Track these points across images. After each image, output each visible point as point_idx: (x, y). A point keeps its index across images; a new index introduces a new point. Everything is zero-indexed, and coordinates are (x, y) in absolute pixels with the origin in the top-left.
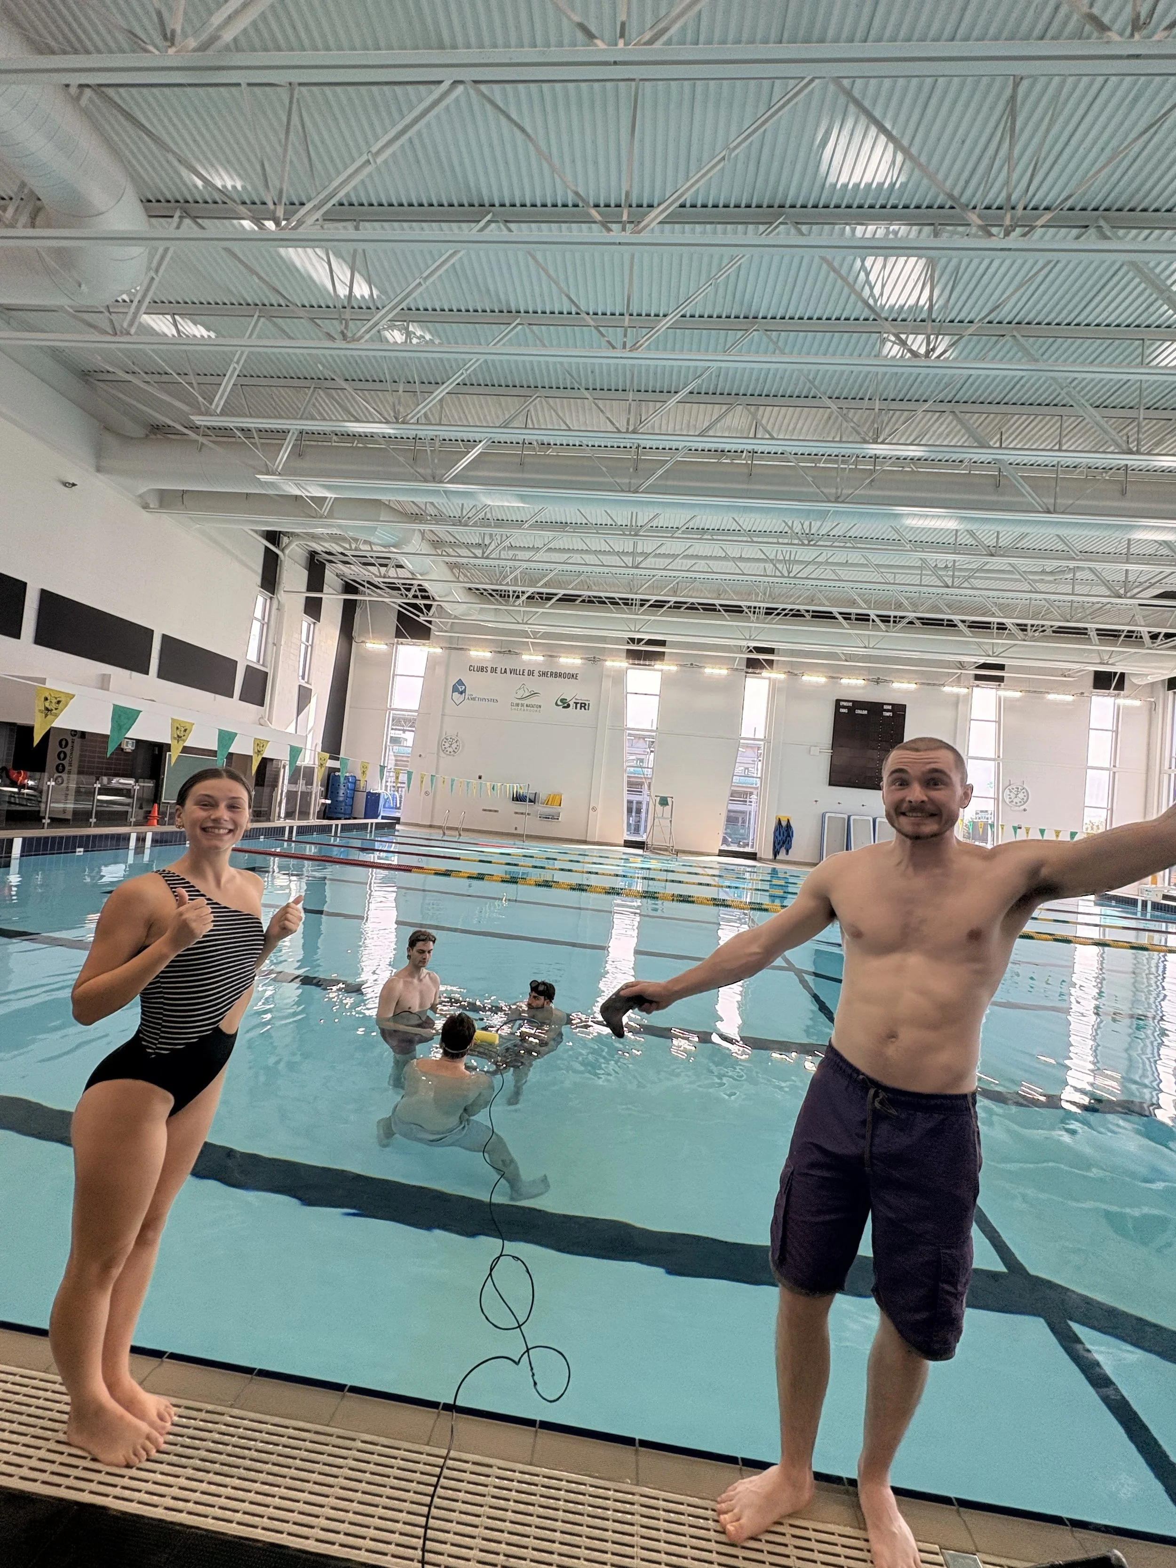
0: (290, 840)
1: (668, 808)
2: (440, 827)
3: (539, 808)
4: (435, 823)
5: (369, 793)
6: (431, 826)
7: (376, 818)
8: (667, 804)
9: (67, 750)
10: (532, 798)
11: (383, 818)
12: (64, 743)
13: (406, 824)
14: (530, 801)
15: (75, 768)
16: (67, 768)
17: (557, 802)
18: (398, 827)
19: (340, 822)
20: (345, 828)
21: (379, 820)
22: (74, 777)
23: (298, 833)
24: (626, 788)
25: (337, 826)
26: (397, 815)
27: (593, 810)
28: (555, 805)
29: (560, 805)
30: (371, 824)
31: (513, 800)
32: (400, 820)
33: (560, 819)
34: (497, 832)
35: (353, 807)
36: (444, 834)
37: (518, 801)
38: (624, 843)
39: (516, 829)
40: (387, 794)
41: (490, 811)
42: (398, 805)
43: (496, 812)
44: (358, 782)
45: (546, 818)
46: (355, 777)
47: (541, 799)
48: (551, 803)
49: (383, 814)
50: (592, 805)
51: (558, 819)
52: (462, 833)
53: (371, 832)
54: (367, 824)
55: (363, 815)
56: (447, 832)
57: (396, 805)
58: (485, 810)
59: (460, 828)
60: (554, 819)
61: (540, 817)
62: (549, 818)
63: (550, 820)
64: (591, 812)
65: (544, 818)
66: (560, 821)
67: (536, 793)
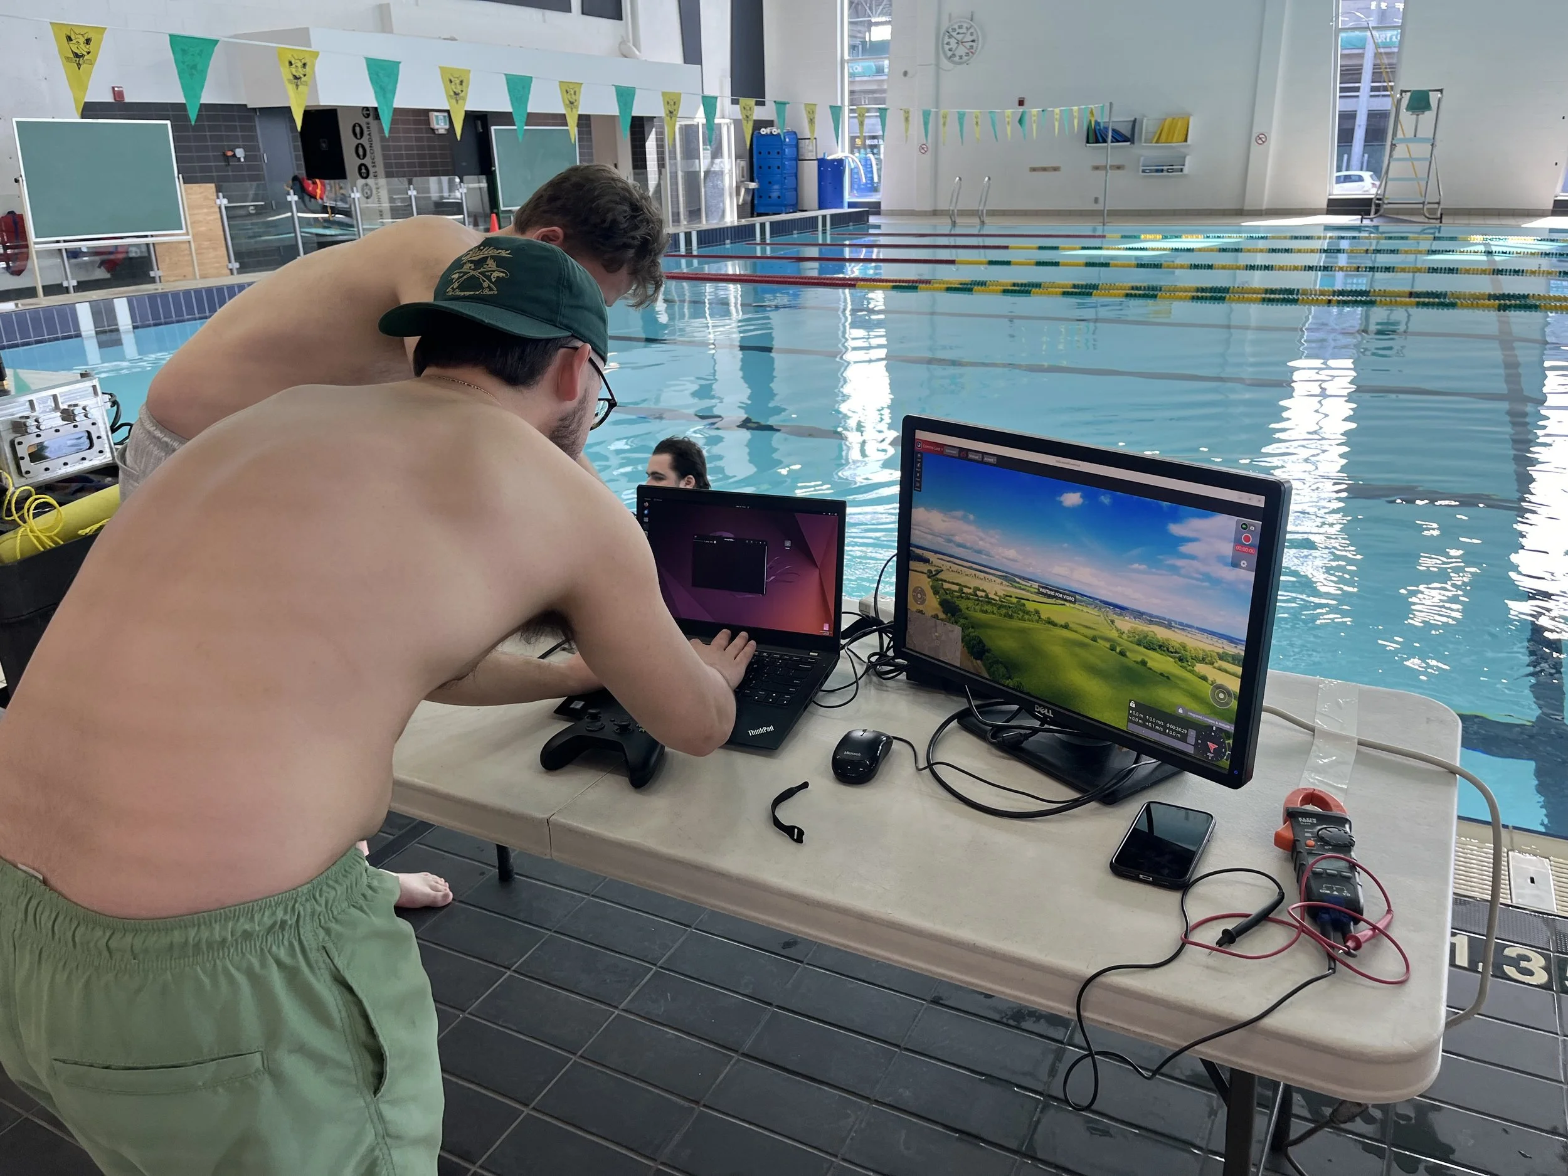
0: (689, 255)
1: (1428, 117)
2: (947, 213)
3: (1144, 152)
4: (941, 207)
5: (822, 162)
6: (935, 213)
7: (837, 206)
8: (1427, 107)
9: (364, 141)
10: (1125, 130)
11: (851, 205)
12: (358, 129)
13: (893, 213)
14: (1124, 138)
15: (380, 168)
16: (371, 170)
17: (1178, 135)
18: (872, 220)
19: (767, 220)
20: (779, 229)
21: (846, 210)
22: (382, 181)
23: (700, 242)
24: (1336, 85)
25: (763, 225)
26: (874, 197)
27: (1260, 142)
28: (1174, 140)
29: (1186, 140)
30: (824, 217)
31: (1088, 142)
32: (880, 207)
33: (1186, 170)
34: (1059, 211)
35: (796, 190)
36: (954, 224)
37: (1097, 142)
38: (1328, 206)
39: (1096, 200)
40: (853, 160)
41: (1044, 169)
42: (876, 180)
43: (1056, 169)
44: (802, 143)
45: (1157, 171)
46: (795, 133)
47: (1146, 133)
48: (1167, 138)
49: (847, 198)
50: (1256, 131)
51: (1182, 170)
52: (987, 220)
53: (824, 232)
54: (817, 217)
55: (816, 204)
56: (959, 220)
57: (872, 178)
58: (1034, 169)
59: (982, 211)
60: (1173, 171)
61: (1144, 171)
62: (1162, 171)
63: (1165, 173)
64: (1254, 147)
65: (1151, 171)
66: (1186, 175)
67: (1135, 121)
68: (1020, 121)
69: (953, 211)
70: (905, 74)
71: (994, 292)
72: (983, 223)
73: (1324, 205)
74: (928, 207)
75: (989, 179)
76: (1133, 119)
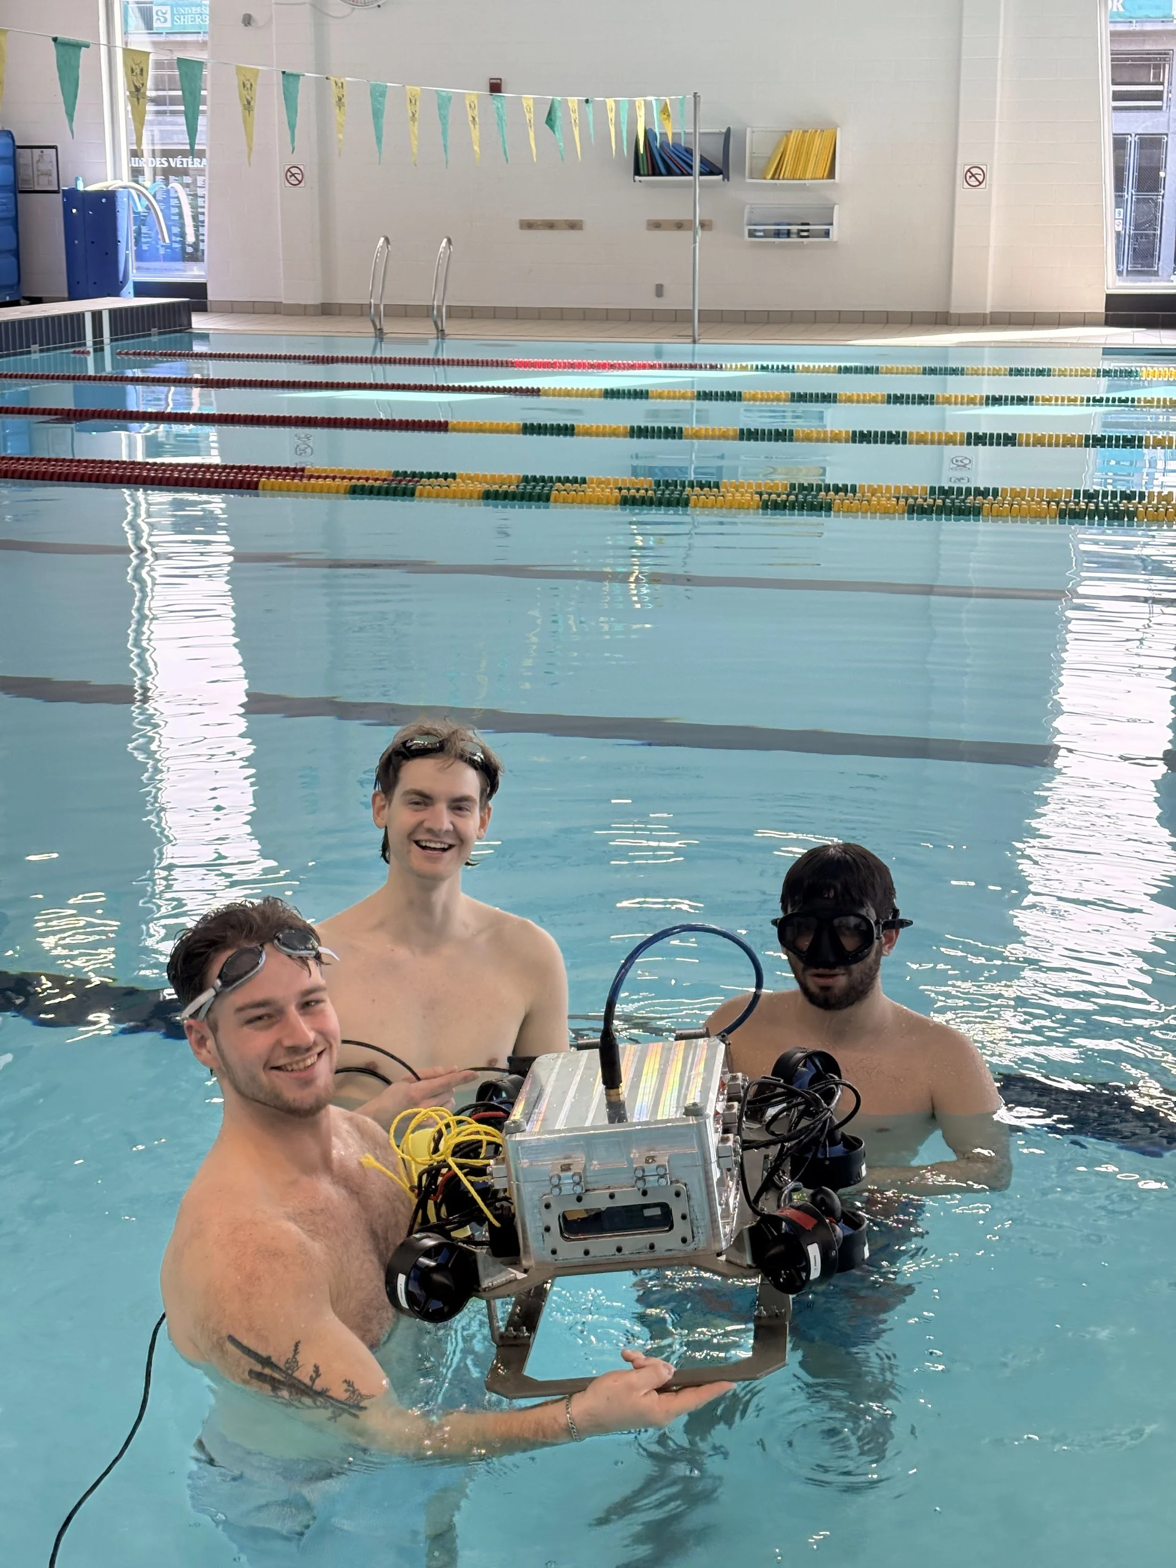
2: (360, 311)
3: (749, 195)
4: (342, 297)
5: (71, 197)
6: (326, 310)
7: (115, 292)
10: (715, 155)
11: (141, 290)
13: (231, 308)
14: (709, 169)
17: (817, 164)
18: (199, 322)
21: (128, 300)
24: (1107, 89)
26: (192, 273)
27: (973, 181)
28: (808, 175)
29: (831, 174)
30: (97, 316)
31: (637, 172)
32: (205, 296)
33: (835, 232)
34: (584, 310)
35: (16, 253)
36: (380, 334)
37: (655, 172)
38: (1107, 309)
39: (659, 291)
40: (140, 194)
41: (551, 225)
42: (191, 238)
43: (573, 225)
44: (25, 156)
45: (778, 234)
46: (10, 134)
47: (752, 158)
48: (794, 170)
49: (135, 274)
50: (964, 161)
51: (827, 234)
52: (449, 327)
53: (99, 347)
54: (80, 316)
55: (62, 284)
56: (388, 327)
57: (183, 235)
58: (529, 225)
59: (439, 308)
60: (810, 234)
61: (752, 234)
62: (788, 234)
63: (794, 240)
64: (963, 191)
65: (767, 234)
66: (835, 243)
67: (728, 134)
68: (550, 120)
69: (377, 306)
70: (248, 20)
71: (599, 502)
72: (441, 334)
73: (1100, 307)
74: (312, 298)
75: (449, 241)
76: (724, 130)
